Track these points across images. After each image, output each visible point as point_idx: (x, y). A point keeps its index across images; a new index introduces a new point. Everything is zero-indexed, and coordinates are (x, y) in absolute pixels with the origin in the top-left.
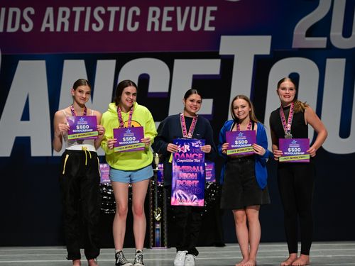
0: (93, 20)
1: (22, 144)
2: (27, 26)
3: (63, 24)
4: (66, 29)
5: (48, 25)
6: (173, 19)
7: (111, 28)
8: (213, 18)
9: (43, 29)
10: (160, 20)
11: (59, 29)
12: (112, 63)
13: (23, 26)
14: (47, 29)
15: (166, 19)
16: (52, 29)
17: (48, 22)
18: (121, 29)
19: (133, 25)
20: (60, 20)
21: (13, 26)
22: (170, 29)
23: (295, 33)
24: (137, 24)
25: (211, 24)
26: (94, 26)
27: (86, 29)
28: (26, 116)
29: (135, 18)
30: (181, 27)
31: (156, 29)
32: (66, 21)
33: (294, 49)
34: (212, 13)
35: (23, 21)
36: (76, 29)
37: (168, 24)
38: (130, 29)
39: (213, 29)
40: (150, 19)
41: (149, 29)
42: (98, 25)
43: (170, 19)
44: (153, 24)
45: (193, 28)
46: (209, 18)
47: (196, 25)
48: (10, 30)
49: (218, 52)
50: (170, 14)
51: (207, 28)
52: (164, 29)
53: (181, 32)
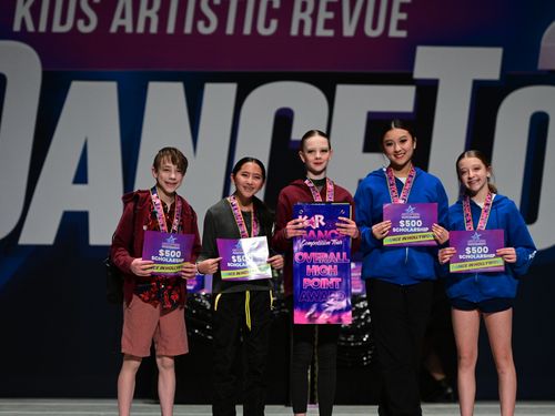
0: (199, 15)
1: (74, 224)
2: (87, 22)
3: (148, 20)
4: (154, 29)
5: (122, 22)
6: (335, 16)
7: (230, 30)
8: (404, 16)
9: (114, 29)
10: (314, 16)
11: (141, 29)
12: (231, 89)
13: (81, 23)
14: (121, 28)
15: (324, 15)
16: (129, 29)
17: (123, 16)
18: (247, 30)
19: (267, 25)
20: (143, 13)
21: (63, 22)
22: (330, 33)
23: (544, 43)
24: (274, 23)
25: (401, 26)
26: (201, 24)
27: (188, 29)
28: (81, 177)
29: (271, 13)
30: (349, 30)
31: (307, 32)
32: (153, 14)
33: (542, 71)
34: (403, 8)
35: (80, 14)
36: (171, 29)
37: (328, 24)
38: (262, 30)
39: (403, 34)
40: (297, 15)
41: (294, 31)
42: (207, 24)
43: (331, 15)
44: (302, 23)
45: (369, 32)
46: (397, 16)
47: (374, 26)
48: (57, 28)
49: (412, 74)
50: (330, 7)
51: (394, 32)
52: (321, 32)
53: (348, 38)
